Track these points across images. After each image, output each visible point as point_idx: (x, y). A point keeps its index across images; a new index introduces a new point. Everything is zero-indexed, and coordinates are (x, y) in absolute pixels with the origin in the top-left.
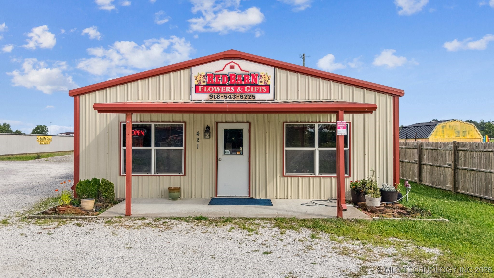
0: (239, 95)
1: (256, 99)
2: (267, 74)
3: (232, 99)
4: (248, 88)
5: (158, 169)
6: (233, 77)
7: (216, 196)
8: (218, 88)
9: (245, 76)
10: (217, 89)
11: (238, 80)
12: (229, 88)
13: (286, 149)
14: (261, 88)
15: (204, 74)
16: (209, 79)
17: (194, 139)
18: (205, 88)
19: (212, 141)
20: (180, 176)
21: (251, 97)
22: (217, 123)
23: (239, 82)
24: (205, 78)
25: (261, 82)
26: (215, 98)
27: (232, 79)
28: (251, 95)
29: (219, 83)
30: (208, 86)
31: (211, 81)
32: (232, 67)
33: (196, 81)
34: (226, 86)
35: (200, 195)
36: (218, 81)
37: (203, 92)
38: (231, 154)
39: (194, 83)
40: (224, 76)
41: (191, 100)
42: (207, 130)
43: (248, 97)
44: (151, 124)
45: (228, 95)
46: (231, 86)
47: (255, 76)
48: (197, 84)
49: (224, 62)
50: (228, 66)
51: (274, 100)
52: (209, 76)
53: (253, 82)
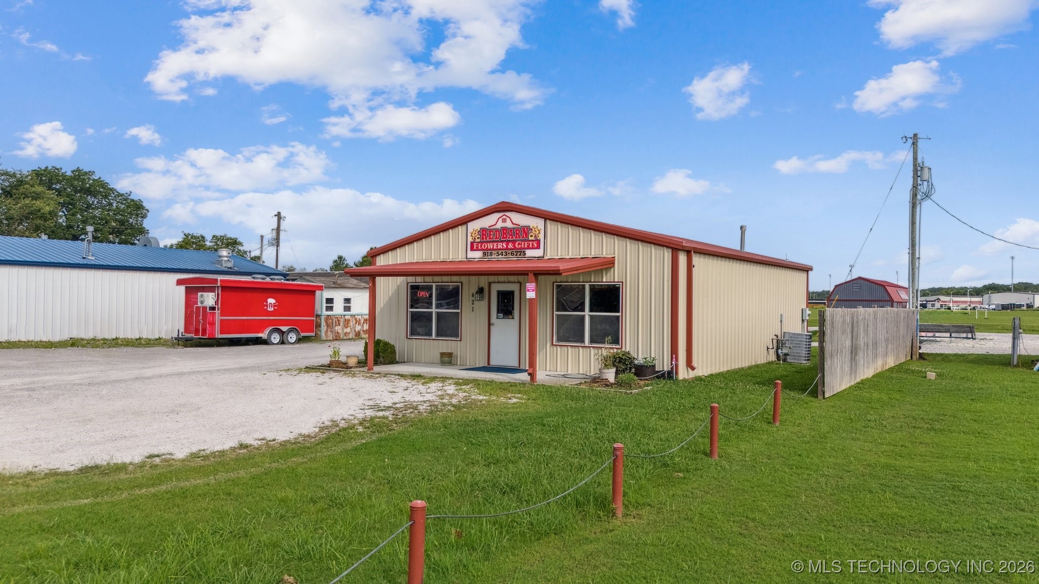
0: (510, 252)
1: (527, 256)
2: (537, 227)
3: (504, 257)
4: (519, 244)
5: (438, 334)
6: (505, 232)
7: (489, 363)
8: (491, 244)
9: (516, 230)
10: (490, 246)
11: (510, 235)
12: (501, 244)
13: (555, 313)
14: (531, 243)
15: (479, 230)
16: (483, 235)
17: (469, 300)
18: (480, 245)
19: (484, 303)
20: (457, 340)
21: (522, 254)
22: (490, 284)
23: (510, 237)
24: (479, 234)
25: (531, 236)
26: (488, 256)
27: (504, 233)
28: (521, 252)
29: (492, 239)
30: (481, 243)
31: (484, 237)
32: (504, 221)
33: (472, 237)
34: (498, 241)
35: (474, 363)
36: (491, 237)
37: (477, 250)
38: (503, 318)
39: (470, 239)
40: (497, 230)
41: (467, 259)
42: (481, 291)
43: (519, 254)
44: (432, 285)
45: (500, 252)
46: (502, 242)
47: (526, 230)
48: (472, 241)
49: (496, 216)
50: (501, 220)
51: (544, 257)
52: (483, 231)
53: (523, 237)
